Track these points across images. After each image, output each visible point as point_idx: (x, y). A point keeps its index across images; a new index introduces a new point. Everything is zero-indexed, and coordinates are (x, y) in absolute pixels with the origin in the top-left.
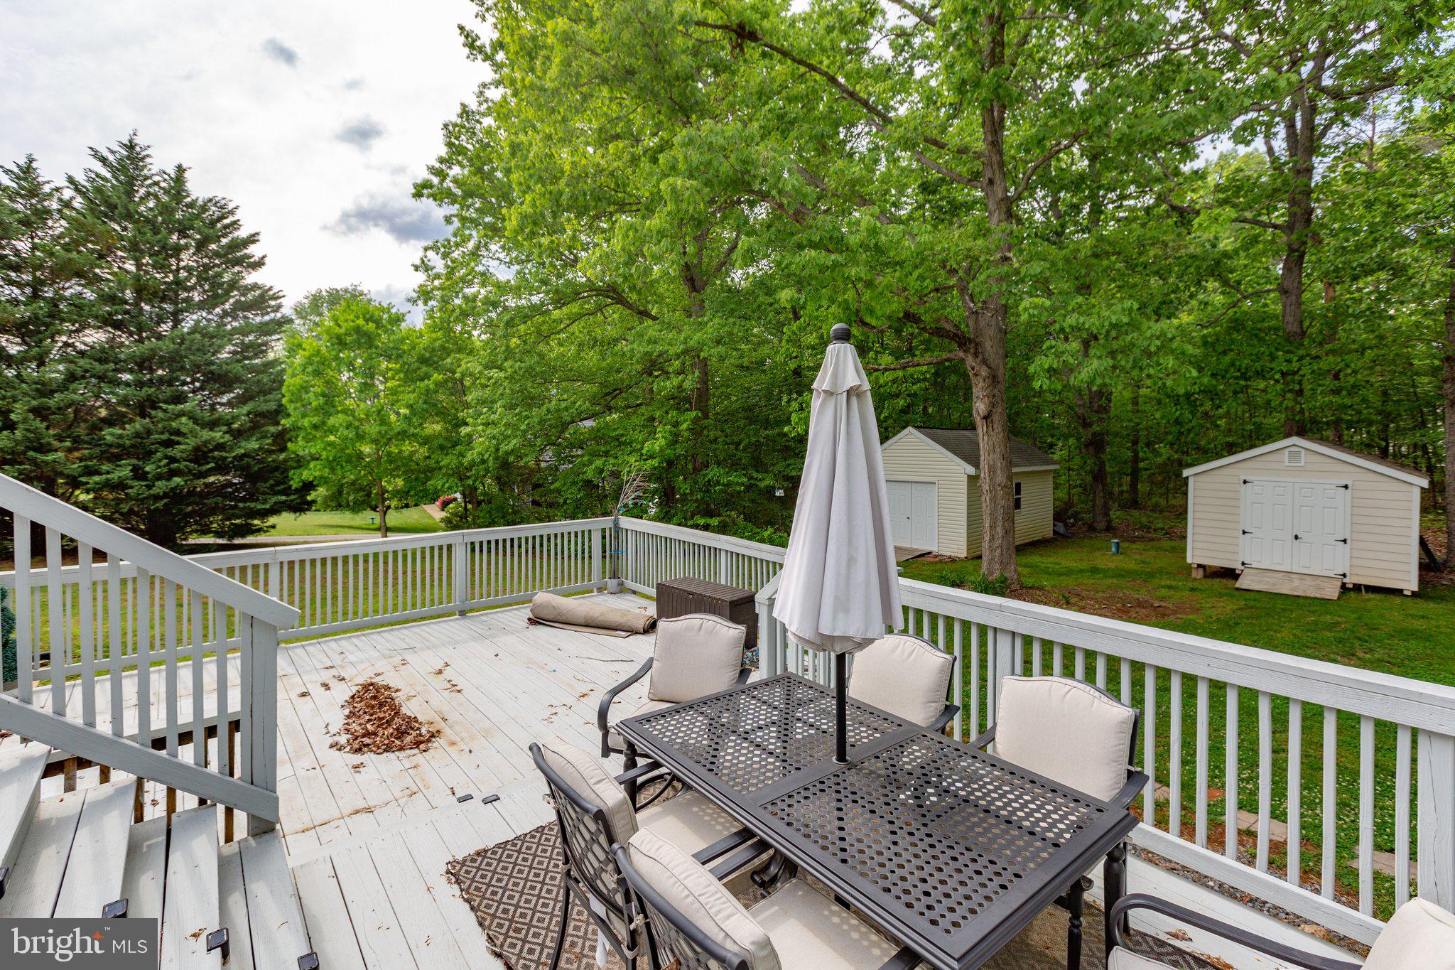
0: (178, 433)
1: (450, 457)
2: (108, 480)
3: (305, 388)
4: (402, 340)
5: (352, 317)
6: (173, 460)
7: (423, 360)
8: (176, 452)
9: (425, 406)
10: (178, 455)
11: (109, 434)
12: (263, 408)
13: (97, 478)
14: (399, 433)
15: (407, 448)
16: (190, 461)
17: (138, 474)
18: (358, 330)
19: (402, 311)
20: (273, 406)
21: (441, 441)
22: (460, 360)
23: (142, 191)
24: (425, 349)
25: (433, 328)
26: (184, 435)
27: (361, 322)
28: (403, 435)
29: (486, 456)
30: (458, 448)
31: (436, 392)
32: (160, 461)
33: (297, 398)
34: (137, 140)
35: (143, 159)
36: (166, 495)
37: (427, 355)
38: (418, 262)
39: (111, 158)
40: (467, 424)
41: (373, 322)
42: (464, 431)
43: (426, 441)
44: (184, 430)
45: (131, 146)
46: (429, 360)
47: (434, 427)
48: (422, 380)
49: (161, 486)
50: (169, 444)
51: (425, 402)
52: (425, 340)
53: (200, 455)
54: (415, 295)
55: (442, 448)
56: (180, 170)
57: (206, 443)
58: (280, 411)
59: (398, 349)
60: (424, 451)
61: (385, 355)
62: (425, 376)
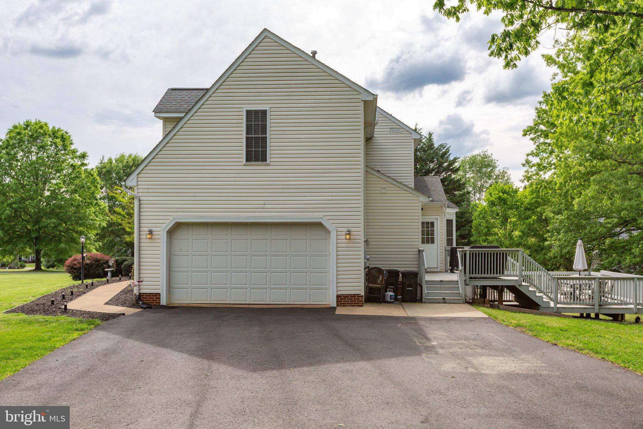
1: (540, 255)
3: (480, 225)
4: (517, 201)
5: (497, 192)
7: (527, 209)
9: (529, 231)
12: (464, 233)
14: (518, 244)
18: (500, 198)
19: (518, 187)
20: (467, 232)
21: (535, 248)
22: (545, 209)
24: (528, 204)
25: (532, 192)
27: (501, 194)
29: (556, 255)
30: (544, 251)
31: (533, 224)
37: (529, 206)
38: (524, 162)
40: (547, 241)
41: (506, 193)
42: (547, 243)
46: (531, 208)
48: (527, 219)
51: (529, 229)
52: (527, 201)
54: (523, 178)
55: (536, 251)
56: (430, 135)
58: (471, 234)
59: (516, 205)
61: (511, 208)
62: (528, 217)
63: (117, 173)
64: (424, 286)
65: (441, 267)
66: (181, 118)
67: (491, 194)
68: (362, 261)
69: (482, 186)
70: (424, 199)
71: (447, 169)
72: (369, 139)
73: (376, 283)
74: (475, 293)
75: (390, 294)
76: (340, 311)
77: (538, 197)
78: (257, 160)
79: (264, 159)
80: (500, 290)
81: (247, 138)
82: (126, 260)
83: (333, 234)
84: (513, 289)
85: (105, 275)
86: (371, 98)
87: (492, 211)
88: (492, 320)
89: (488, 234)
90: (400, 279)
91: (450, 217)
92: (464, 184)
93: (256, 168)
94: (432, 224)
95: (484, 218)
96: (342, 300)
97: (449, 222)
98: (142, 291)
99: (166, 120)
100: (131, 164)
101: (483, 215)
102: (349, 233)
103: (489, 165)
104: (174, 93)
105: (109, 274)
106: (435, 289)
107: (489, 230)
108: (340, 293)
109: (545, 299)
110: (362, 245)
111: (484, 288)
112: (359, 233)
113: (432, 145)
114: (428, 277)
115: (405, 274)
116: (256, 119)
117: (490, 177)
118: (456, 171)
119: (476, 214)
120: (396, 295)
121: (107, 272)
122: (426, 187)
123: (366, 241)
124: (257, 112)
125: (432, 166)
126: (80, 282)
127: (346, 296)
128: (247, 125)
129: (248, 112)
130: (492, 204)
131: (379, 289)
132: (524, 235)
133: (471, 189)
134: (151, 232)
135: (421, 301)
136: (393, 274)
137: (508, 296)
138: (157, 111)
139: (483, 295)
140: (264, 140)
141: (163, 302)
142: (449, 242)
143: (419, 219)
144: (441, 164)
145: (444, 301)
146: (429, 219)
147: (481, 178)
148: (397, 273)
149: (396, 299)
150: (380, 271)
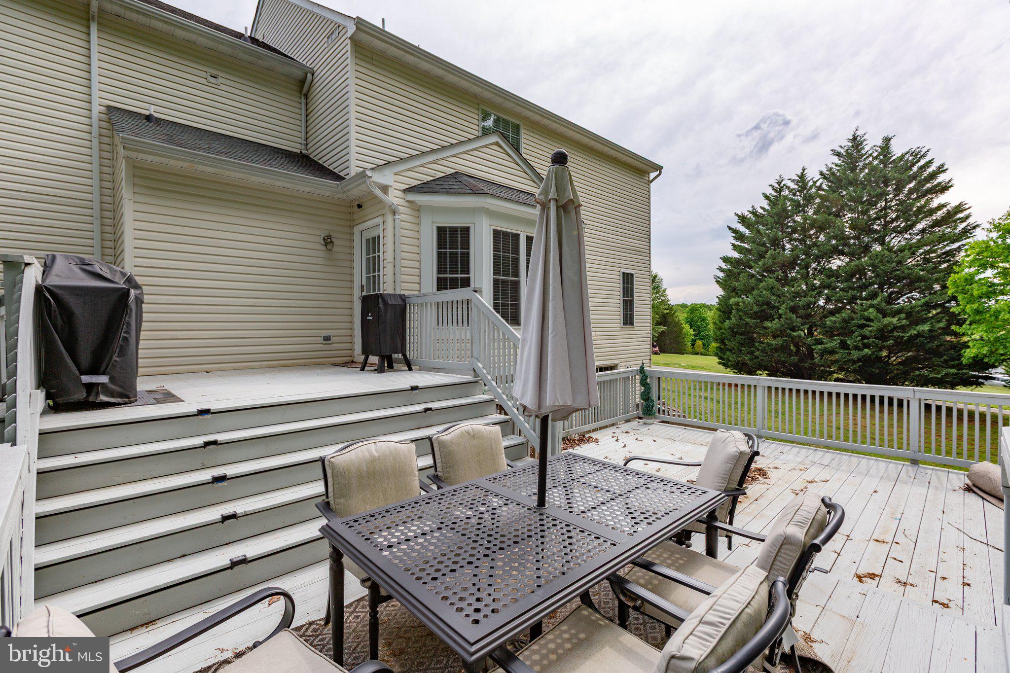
0: (869, 319)
2: (825, 348)
6: (864, 337)
8: (866, 331)
10: (868, 334)
11: (829, 321)
13: (819, 347)
16: (876, 338)
17: (844, 345)
23: (861, 164)
26: (872, 321)
32: (857, 337)
34: (858, 133)
35: (861, 144)
36: (859, 360)
39: (842, 151)
44: (872, 317)
45: (854, 139)
49: (855, 354)
50: (862, 326)
53: (882, 334)
56: (887, 140)
57: (886, 326)
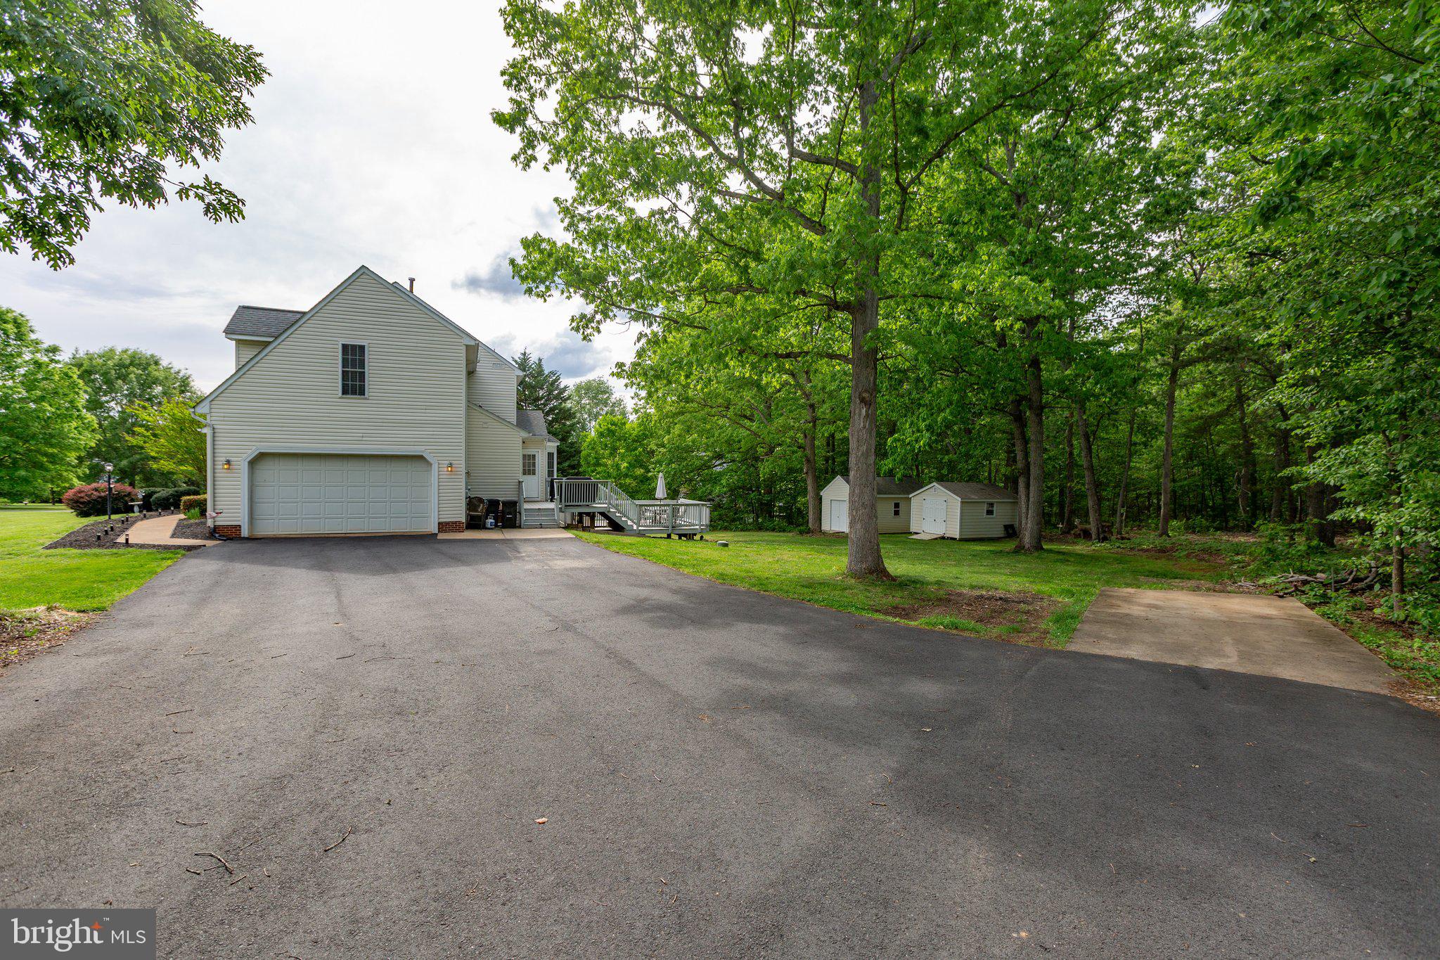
3: (589, 455)
4: (626, 433)
7: (634, 441)
12: (573, 463)
15: (628, 481)
18: (608, 430)
22: (650, 441)
24: (635, 436)
25: (640, 425)
27: (613, 424)
28: (626, 476)
33: (586, 459)
34: (527, 352)
35: (540, 372)
37: (636, 438)
41: (617, 424)
42: (650, 474)
43: (635, 478)
45: (524, 354)
46: (639, 440)
47: (640, 471)
48: (634, 450)
52: (635, 433)
54: (633, 410)
55: (642, 481)
56: (540, 360)
58: (579, 465)
59: (624, 436)
60: (634, 484)
61: (619, 440)
62: (636, 449)
63: (105, 374)
64: (523, 513)
65: (542, 496)
66: (269, 343)
67: (600, 425)
68: (464, 491)
69: (598, 413)
70: (524, 434)
71: (557, 397)
72: (471, 373)
73: (477, 511)
74: (573, 519)
75: (490, 521)
76: (441, 536)
77: (645, 429)
78: (354, 393)
79: (362, 392)
80: (592, 516)
81: (343, 372)
82: (155, 493)
83: (435, 467)
84: (604, 515)
85: (131, 509)
86: (473, 343)
87: (601, 442)
88: (578, 539)
89: (597, 464)
90: (501, 508)
91: (551, 450)
92: (574, 413)
93: (353, 400)
94: (534, 456)
95: (593, 449)
96: (443, 527)
97: (550, 455)
98: (217, 523)
99: (239, 342)
100: (128, 362)
101: (593, 446)
102: (451, 465)
103: (605, 392)
104: (246, 311)
105: (136, 509)
106: (534, 516)
107: (597, 461)
108: (441, 520)
109: (630, 523)
110: (464, 476)
111: (580, 515)
112: (461, 466)
113: (543, 371)
114: (526, 506)
115: (505, 503)
116: (354, 354)
117: (606, 404)
118: (565, 400)
119: (585, 444)
120: (496, 523)
121: (133, 506)
122: (528, 421)
123: (468, 473)
124: (354, 347)
125: (541, 393)
126: (106, 517)
127: (447, 523)
128: (343, 359)
129: (343, 345)
130: (601, 435)
131: (479, 517)
132: (632, 466)
133: (586, 416)
134: (228, 462)
135: (520, 527)
136: (493, 504)
137: (601, 523)
138: (229, 331)
139: (581, 521)
140: (362, 375)
141: (245, 533)
142: (550, 473)
143: (518, 453)
144: (550, 392)
145: (541, 527)
146: (530, 452)
147: (597, 404)
148: (497, 502)
149: (496, 526)
150: (481, 500)
